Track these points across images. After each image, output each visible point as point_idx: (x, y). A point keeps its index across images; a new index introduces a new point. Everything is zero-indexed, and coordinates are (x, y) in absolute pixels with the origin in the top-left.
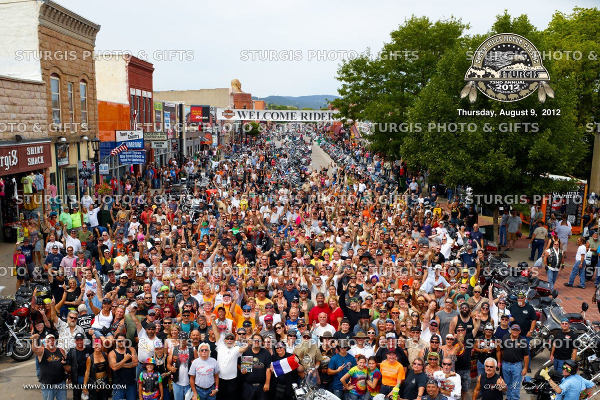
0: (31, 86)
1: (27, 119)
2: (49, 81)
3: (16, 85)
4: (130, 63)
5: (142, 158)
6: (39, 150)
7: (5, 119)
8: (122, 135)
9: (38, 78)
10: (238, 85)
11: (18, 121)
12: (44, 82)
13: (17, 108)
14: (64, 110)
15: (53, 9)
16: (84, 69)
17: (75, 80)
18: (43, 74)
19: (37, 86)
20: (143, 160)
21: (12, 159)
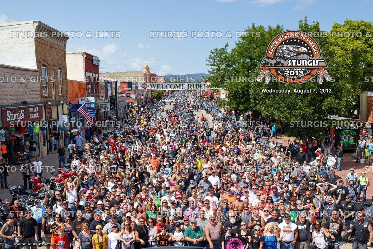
0: (31, 73)
1: (29, 92)
2: (41, 69)
3: (23, 72)
4: (85, 58)
5: (94, 114)
6: (36, 109)
7: (17, 92)
8: (82, 100)
9: (35, 67)
10: (148, 68)
11: (24, 93)
12: (39, 70)
13: (24, 86)
14: (49, 86)
15: (43, 27)
16: (60, 62)
17: (55, 68)
18: (38, 65)
19: (34, 72)
20: (94, 115)
21: (21, 115)
